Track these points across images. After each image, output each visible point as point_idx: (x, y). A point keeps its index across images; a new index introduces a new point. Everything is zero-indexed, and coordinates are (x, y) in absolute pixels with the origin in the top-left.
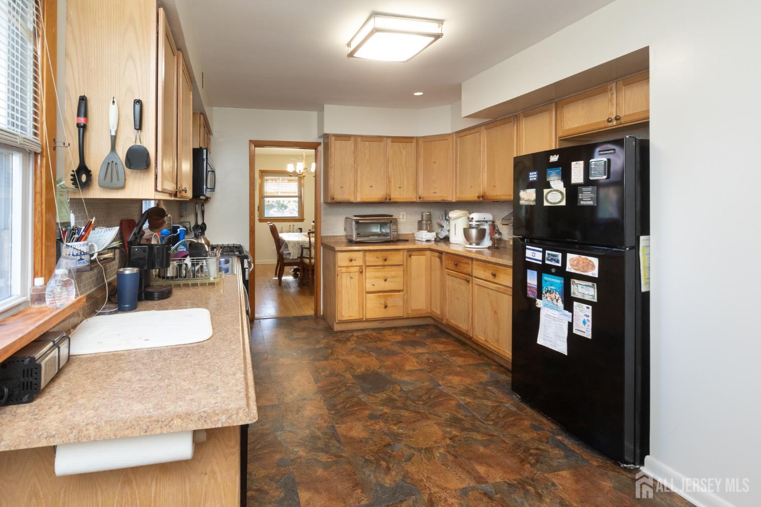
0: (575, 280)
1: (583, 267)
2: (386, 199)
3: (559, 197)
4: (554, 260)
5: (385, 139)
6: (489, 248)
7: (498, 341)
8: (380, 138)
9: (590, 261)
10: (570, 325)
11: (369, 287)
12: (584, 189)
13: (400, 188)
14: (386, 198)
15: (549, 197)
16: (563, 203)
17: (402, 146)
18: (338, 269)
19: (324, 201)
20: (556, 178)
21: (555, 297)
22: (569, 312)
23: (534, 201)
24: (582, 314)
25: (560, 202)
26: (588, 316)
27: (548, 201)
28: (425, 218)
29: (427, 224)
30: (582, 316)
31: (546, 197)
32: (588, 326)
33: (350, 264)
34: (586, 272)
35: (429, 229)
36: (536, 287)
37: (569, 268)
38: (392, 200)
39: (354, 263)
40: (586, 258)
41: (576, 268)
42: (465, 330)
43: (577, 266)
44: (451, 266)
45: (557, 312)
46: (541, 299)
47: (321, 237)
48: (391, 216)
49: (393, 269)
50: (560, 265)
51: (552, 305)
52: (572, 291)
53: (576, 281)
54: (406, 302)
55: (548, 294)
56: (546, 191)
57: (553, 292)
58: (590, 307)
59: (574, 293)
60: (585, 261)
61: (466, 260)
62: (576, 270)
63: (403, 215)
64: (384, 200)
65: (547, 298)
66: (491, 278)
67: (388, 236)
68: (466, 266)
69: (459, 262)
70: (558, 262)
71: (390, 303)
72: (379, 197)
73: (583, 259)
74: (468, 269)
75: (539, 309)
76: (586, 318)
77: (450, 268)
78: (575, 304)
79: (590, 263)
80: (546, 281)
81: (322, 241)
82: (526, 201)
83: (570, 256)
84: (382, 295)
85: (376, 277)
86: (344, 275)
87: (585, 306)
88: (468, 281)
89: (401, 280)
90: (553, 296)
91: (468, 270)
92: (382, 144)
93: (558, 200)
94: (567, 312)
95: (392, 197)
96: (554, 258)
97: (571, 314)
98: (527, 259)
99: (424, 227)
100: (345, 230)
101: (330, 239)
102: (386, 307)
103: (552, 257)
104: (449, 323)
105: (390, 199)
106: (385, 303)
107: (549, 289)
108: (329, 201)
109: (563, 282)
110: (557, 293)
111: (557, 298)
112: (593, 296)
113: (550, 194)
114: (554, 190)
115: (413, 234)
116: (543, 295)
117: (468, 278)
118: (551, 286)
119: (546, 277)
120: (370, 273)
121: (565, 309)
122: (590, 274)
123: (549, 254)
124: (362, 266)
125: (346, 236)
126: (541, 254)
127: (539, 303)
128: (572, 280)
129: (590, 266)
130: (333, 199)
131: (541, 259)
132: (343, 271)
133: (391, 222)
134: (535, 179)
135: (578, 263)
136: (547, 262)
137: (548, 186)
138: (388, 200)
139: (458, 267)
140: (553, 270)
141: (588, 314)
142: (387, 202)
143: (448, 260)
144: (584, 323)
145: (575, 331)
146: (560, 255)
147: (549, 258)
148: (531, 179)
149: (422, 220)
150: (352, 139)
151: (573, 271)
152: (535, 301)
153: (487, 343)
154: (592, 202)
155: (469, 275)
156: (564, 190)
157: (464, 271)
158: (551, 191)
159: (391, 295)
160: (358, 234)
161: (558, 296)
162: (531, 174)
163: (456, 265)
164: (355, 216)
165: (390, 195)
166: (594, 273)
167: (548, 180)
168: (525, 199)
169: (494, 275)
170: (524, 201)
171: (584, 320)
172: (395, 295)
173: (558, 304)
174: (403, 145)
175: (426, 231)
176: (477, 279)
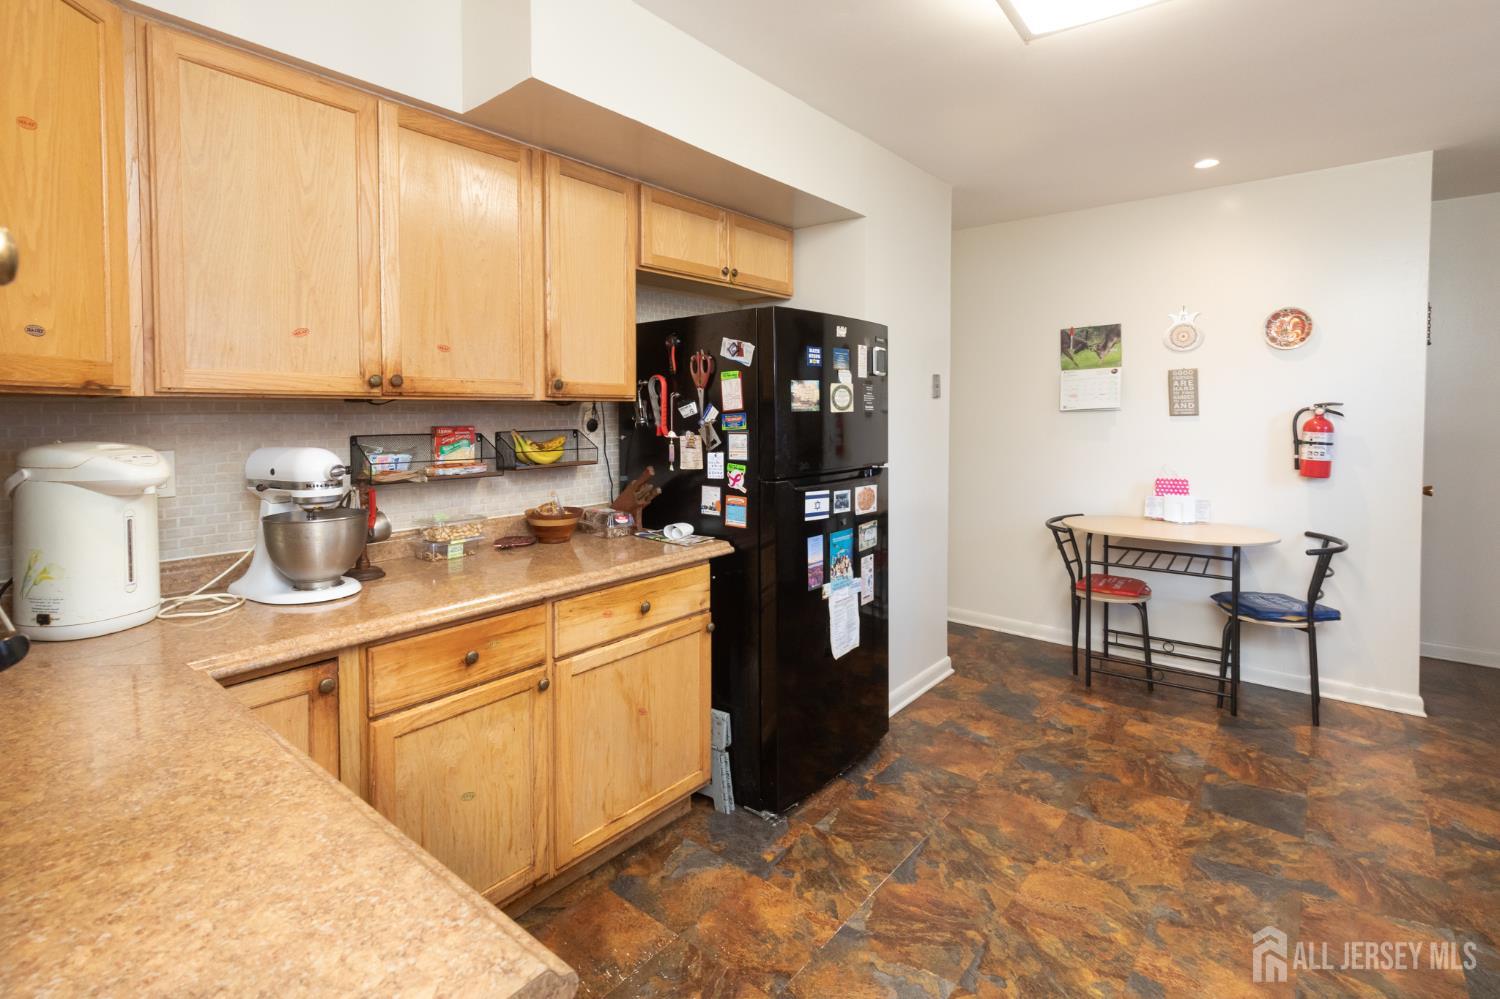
1: (868, 503)
3: (847, 397)
9: (872, 491)
15: (837, 397)
16: (851, 409)
20: (844, 365)
23: (816, 403)
31: (833, 397)
34: (870, 508)
36: (822, 564)
40: (870, 488)
41: (863, 506)
42: (519, 877)
43: (863, 503)
56: (832, 386)
59: (861, 546)
60: (869, 493)
62: (863, 509)
66: (634, 622)
69: (489, 640)
73: (868, 490)
76: (870, 574)
82: (804, 402)
91: (533, 650)
93: (846, 403)
98: (808, 520)
113: (837, 392)
114: (842, 386)
126: (827, 500)
127: (827, 590)
129: (872, 498)
131: (827, 509)
134: (817, 362)
135: (864, 498)
136: (836, 511)
137: (835, 377)
141: (871, 567)
143: (401, 668)
148: (811, 361)
157: (513, 665)
158: (838, 387)
162: (811, 350)
163: (470, 662)
167: (835, 366)
168: (802, 399)
169: (645, 611)
170: (799, 404)
176: (575, 658)
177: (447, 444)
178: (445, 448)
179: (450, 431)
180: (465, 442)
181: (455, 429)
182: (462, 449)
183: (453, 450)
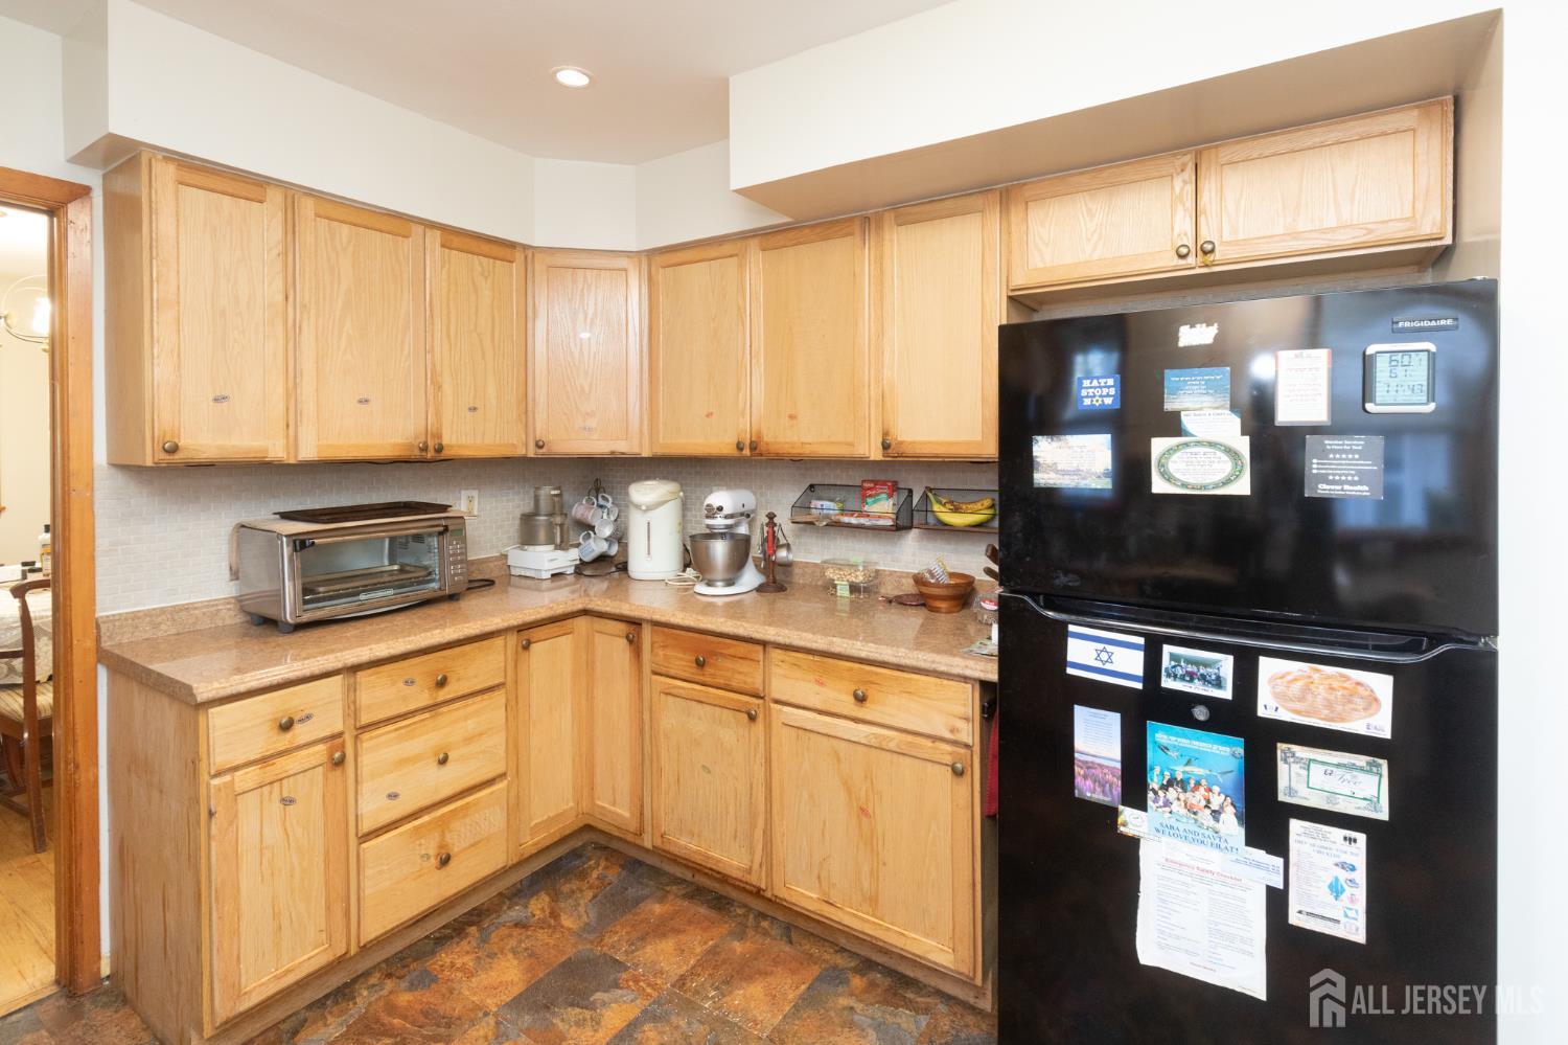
0: (1295, 748)
1: (1330, 705)
2: (425, 449)
3: (1225, 466)
4: (1203, 678)
5: (418, 230)
6: (760, 589)
7: (873, 901)
8: (397, 223)
9: (1358, 684)
10: (1277, 901)
11: (373, 808)
12: (1330, 443)
13: (474, 409)
14: (425, 443)
15: (1176, 465)
16: (1242, 487)
17: (477, 267)
18: (216, 782)
19: (109, 454)
20: (1207, 401)
21: (1208, 801)
22: (1272, 851)
23: (1106, 475)
24: (1329, 862)
25: (1227, 482)
26: (1353, 869)
27: (1168, 478)
28: (544, 506)
29: (550, 526)
30: (1326, 869)
31: (1160, 465)
32: (1352, 899)
33: (284, 741)
34: (1343, 720)
35: (558, 540)
36: (1119, 766)
37: (1268, 706)
38: (446, 453)
39: (301, 733)
40: (1341, 675)
41: (1298, 706)
42: (739, 869)
43: (1301, 699)
44: (681, 662)
45: (1215, 854)
46: (1142, 805)
47: (97, 619)
48: (444, 508)
49: (469, 709)
50: (1226, 693)
51: (1194, 828)
52: (1282, 783)
53: (1301, 752)
54: (515, 809)
55: (1172, 793)
56: (1159, 445)
57: (1198, 784)
58: (1362, 838)
59: (1290, 791)
60: (1335, 685)
61: (743, 648)
62: (1298, 712)
63: (470, 500)
64: (417, 452)
65: (1167, 803)
66: (848, 705)
67: (432, 581)
68: (744, 667)
69: (715, 654)
70: (1218, 683)
71: (457, 841)
72: (399, 440)
73: (1328, 677)
74: (751, 676)
75: (1133, 843)
76: (1343, 875)
77: (672, 672)
78: (1296, 826)
79: (1360, 690)
80: (1164, 749)
81: (106, 644)
82: (1066, 475)
83: (1268, 667)
84: (429, 823)
85: (403, 762)
86: (248, 804)
87: (1337, 834)
88: (752, 718)
89: (497, 741)
90: (1197, 798)
91: (749, 680)
92: (406, 245)
93: (1220, 477)
94: (1259, 855)
95: (445, 442)
96: (1202, 671)
97: (1280, 861)
98: (1070, 671)
99: (542, 535)
100: (235, 574)
101: (156, 626)
102: (445, 861)
103: (1190, 668)
104: (667, 847)
105: (440, 449)
106: (441, 846)
107: (1180, 777)
108: (149, 463)
109: (1240, 751)
110: (1216, 789)
111: (1214, 806)
112: (1373, 802)
113: (1178, 454)
114: (1199, 443)
115: (505, 556)
116: (1150, 795)
117: (754, 707)
118: (1188, 763)
119: (1161, 736)
120: (376, 753)
121: (1251, 841)
122: (1357, 726)
123: (1173, 657)
124: (340, 735)
125: (239, 600)
126: (1140, 656)
127: (1131, 821)
128: (1281, 746)
129: (1358, 700)
130: (174, 450)
131: (1140, 672)
132: (239, 787)
133: (446, 529)
134: (1108, 401)
135: (1306, 689)
136: (1167, 683)
137: (1171, 425)
138: (430, 455)
139: (708, 670)
140: (1201, 713)
141: (1349, 860)
142: (431, 461)
143: (665, 647)
144: (1336, 890)
145: (1294, 919)
146: (1226, 664)
147: (1180, 671)
148: (1086, 402)
149: (536, 513)
150: (275, 197)
151: (1285, 716)
152: (1114, 812)
153: (832, 909)
154: (1366, 488)
155: (757, 696)
156: (1243, 445)
157: (734, 684)
158: (1187, 445)
159: (466, 807)
160: (306, 591)
161: (1217, 801)
163: (700, 665)
164: (287, 516)
165: (440, 437)
166: (1380, 724)
167: (1169, 406)
168: (1060, 468)
169: (861, 699)
170: (1052, 475)
171: (1337, 879)
172: (476, 803)
173: (1219, 826)
174: (481, 264)
175: (551, 547)
176: (786, 709)
177: (870, 496)
178: (869, 500)
179: (872, 485)
180: (884, 496)
181: (876, 483)
182: (882, 502)
183: (874, 502)
